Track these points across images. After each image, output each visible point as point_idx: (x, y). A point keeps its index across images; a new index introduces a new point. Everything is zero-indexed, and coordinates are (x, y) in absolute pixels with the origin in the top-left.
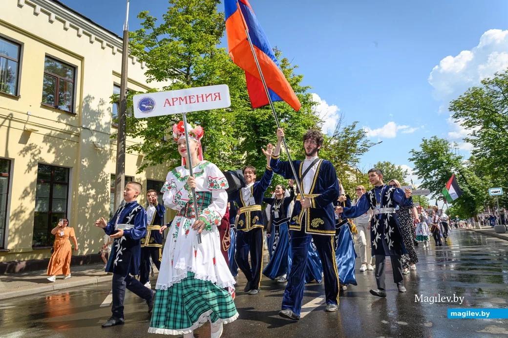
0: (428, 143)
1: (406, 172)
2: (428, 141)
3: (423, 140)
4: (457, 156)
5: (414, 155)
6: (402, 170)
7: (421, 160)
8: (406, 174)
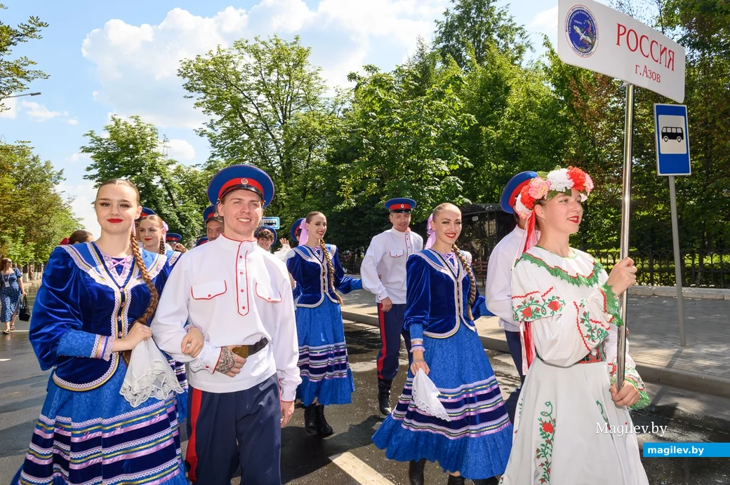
0: (121, 127)
1: (61, 173)
2: (122, 122)
3: (114, 119)
4: (169, 158)
5: (93, 142)
6: (52, 170)
7: (106, 154)
8: (58, 178)
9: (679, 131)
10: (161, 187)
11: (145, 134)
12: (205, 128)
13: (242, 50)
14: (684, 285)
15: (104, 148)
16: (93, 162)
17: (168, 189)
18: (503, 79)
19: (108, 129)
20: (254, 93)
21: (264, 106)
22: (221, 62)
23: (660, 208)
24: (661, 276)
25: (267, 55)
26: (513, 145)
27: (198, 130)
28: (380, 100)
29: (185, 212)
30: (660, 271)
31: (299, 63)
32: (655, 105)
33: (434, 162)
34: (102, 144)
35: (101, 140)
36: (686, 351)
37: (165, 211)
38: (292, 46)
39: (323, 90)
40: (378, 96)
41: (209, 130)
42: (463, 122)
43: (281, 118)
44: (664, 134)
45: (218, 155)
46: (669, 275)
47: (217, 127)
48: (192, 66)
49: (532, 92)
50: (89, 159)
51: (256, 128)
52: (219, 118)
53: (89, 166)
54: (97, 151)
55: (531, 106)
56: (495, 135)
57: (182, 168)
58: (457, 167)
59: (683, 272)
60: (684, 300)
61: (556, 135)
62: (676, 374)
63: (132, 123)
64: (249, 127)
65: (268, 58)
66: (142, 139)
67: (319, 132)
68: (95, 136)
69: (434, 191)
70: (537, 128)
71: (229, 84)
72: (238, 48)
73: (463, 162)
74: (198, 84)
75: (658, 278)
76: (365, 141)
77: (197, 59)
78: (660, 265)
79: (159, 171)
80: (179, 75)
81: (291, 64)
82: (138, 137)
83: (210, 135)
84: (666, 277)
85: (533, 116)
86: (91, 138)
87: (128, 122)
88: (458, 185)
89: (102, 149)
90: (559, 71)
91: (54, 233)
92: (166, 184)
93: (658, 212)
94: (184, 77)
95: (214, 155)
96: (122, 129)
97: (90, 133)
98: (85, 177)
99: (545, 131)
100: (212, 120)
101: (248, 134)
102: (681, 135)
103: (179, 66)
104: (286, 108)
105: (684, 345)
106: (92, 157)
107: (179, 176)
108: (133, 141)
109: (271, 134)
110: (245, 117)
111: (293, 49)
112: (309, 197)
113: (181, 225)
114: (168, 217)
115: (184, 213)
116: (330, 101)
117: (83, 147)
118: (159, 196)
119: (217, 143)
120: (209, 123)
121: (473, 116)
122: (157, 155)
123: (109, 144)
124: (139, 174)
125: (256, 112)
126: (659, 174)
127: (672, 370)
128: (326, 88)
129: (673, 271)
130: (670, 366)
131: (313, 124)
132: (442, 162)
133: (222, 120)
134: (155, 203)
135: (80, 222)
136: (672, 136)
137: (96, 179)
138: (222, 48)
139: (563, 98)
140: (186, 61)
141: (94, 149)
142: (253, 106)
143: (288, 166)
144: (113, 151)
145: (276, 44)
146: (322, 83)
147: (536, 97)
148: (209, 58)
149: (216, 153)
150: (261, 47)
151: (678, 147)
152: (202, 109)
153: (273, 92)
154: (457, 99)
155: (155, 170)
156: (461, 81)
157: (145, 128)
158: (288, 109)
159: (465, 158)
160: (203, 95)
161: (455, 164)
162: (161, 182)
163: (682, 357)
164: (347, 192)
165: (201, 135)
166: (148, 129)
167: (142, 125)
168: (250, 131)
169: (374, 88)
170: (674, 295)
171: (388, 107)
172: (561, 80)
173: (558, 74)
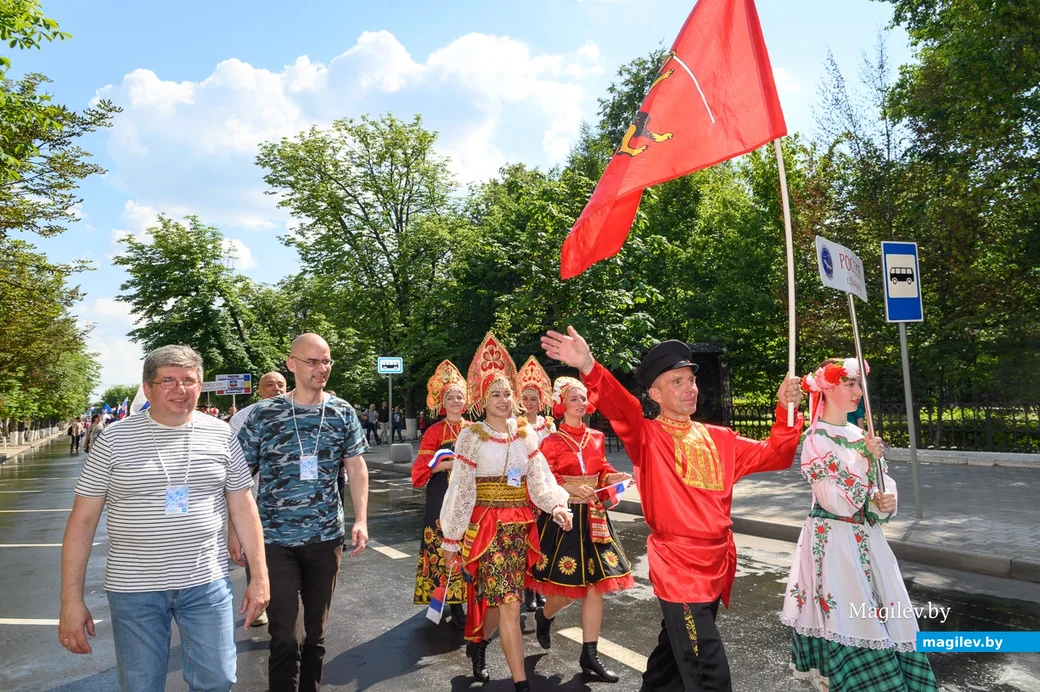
0: (171, 230)
3: (162, 219)
4: (237, 273)
5: (131, 251)
7: (149, 266)
9: (909, 272)
10: (224, 312)
11: (204, 241)
12: (293, 234)
13: (345, 132)
14: (919, 446)
15: (146, 258)
16: (131, 277)
17: (233, 315)
18: (693, 183)
19: (152, 233)
20: (359, 189)
21: (372, 206)
22: (316, 147)
23: (889, 349)
24: (892, 436)
25: (378, 139)
26: (705, 268)
27: (283, 237)
28: (553, 217)
29: (257, 347)
30: (891, 429)
31: (419, 152)
32: (883, 243)
33: (616, 294)
34: (144, 253)
35: (143, 247)
36: (922, 522)
37: (230, 346)
38: (411, 128)
39: (452, 188)
40: (551, 213)
41: (299, 239)
42: (652, 245)
43: (395, 222)
44: (892, 276)
45: (311, 272)
46: (902, 434)
47: (309, 234)
48: (275, 152)
49: (729, 202)
50: (124, 274)
51: (361, 235)
52: (311, 221)
53: (125, 283)
54: (136, 263)
55: (728, 218)
56: (683, 256)
57: (251, 285)
58: (644, 300)
59: (917, 431)
60: (920, 466)
61: (760, 258)
62: (911, 547)
63: (187, 225)
64: (351, 234)
65: (378, 144)
66: (201, 246)
67: (448, 243)
68: (135, 242)
69: (619, 330)
70: (737, 249)
71: (326, 177)
72: (339, 130)
73: (652, 293)
74: (282, 176)
75: (889, 437)
76: (534, 268)
77: (282, 142)
78: (891, 421)
79: (221, 291)
80: (257, 164)
81: (410, 151)
82: (195, 244)
83: (300, 245)
84: (899, 436)
85: (732, 233)
86: (129, 245)
87: (180, 223)
88: (649, 324)
89: (144, 260)
90: (762, 177)
91: (64, 375)
92: (231, 309)
93: (888, 355)
94: (264, 166)
95: (305, 272)
96: (173, 233)
97: (127, 238)
98: (119, 298)
99: (747, 251)
100: (302, 224)
101: (350, 244)
102: (911, 276)
103: (258, 151)
104: (402, 209)
105: (921, 517)
106: (128, 270)
107: (247, 297)
108: (187, 250)
109: (382, 244)
110: (345, 220)
111: (412, 132)
112: (431, 328)
113: (252, 365)
114: (234, 354)
115: (255, 349)
116: (462, 202)
117: (117, 257)
118: (222, 325)
119: (310, 256)
120: (298, 228)
121: (664, 238)
122: (220, 268)
123: (154, 253)
124: (194, 294)
125: (360, 213)
126: (889, 321)
127: (907, 543)
128: (457, 185)
129: (905, 429)
130: (905, 538)
131: (440, 232)
132: (627, 294)
133: (315, 223)
134: (217, 334)
135: (95, 359)
136: (902, 277)
137: (134, 301)
138: (317, 129)
139: (767, 210)
140: (268, 144)
141: (132, 260)
142: (358, 206)
143: (404, 288)
144: (159, 263)
145: (390, 126)
146: (452, 179)
147: (734, 209)
148: (298, 141)
149: (308, 269)
150: (371, 129)
151: (908, 290)
152: (290, 209)
153: (385, 188)
154: (643, 215)
155: (218, 289)
156: (650, 195)
157: (206, 232)
158: (405, 211)
159: (654, 290)
160: (289, 190)
161: (642, 297)
162: (224, 305)
163: (918, 529)
164: (503, 328)
165: (288, 244)
166: (210, 234)
167: (201, 228)
168: (352, 240)
169: (546, 203)
170: (908, 459)
171: (562, 227)
172: (766, 188)
173: (761, 181)
